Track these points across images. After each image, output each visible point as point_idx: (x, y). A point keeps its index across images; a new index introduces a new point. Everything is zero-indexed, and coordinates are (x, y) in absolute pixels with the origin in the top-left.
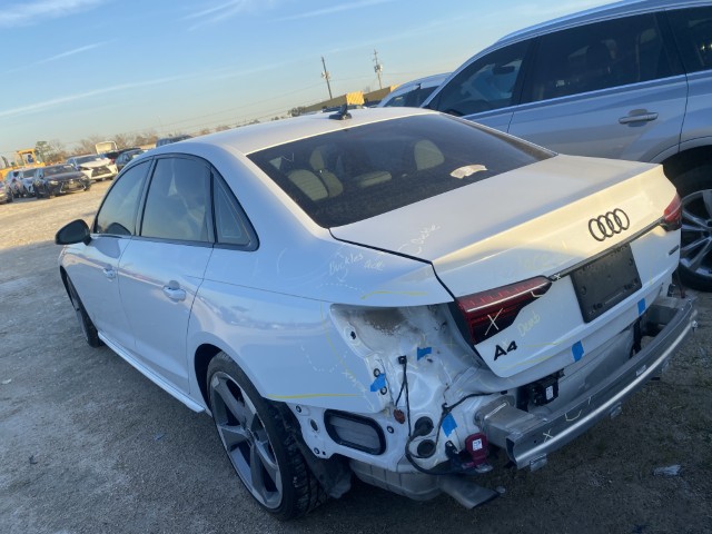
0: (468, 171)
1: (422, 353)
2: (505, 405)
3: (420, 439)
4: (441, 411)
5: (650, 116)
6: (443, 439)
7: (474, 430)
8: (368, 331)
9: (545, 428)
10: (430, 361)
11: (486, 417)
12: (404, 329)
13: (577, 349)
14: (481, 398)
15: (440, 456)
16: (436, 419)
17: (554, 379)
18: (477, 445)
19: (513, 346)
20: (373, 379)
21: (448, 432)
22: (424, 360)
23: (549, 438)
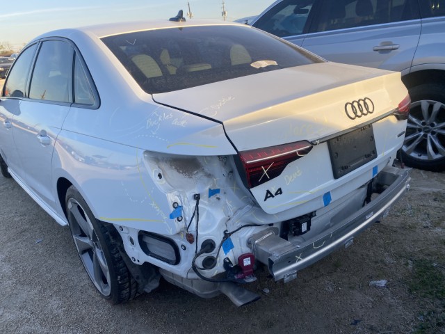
0: (264, 64)
1: (212, 192)
2: (271, 234)
3: (204, 256)
4: (223, 235)
5: (394, 47)
6: (222, 256)
7: (247, 250)
8: (172, 174)
9: (297, 253)
10: (218, 199)
11: (256, 242)
12: (201, 174)
13: (327, 197)
14: (254, 228)
15: (219, 268)
16: (218, 241)
17: (308, 217)
18: (247, 262)
20: (172, 209)
21: (226, 251)
22: (213, 198)
23: (299, 260)
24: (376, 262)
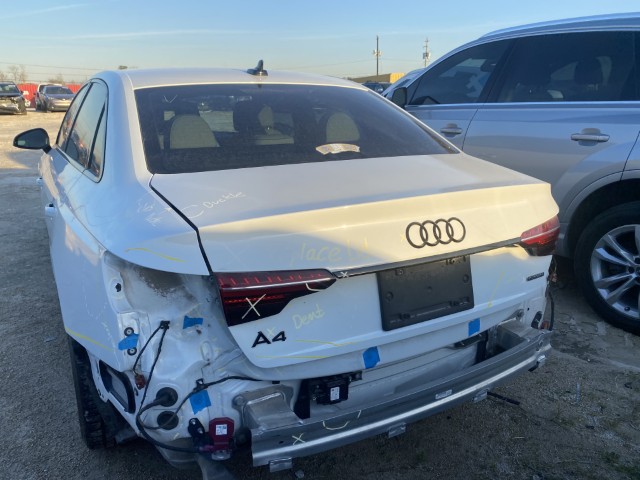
0: (337, 148)
1: (189, 322)
2: (278, 394)
3: (160, 410)
4: (194, 386)
5: (601, 138)
6: (187, 413)
7: (233, 414)
9: (297, 432)
10: (199, 332)
11: (250, 403)
12: (180, 293)
13: (371, 355)
14: (248, 382)
15: (181, 431)
16: (183, 392)
18: (221, 430)
19: (281, 337)
20: (122, 337)
21: (197, 406)
22: (191, 331)
23: (299, 442)
24: (483, 467)
